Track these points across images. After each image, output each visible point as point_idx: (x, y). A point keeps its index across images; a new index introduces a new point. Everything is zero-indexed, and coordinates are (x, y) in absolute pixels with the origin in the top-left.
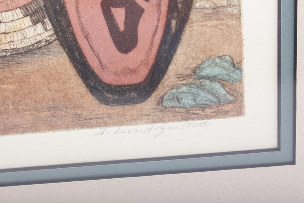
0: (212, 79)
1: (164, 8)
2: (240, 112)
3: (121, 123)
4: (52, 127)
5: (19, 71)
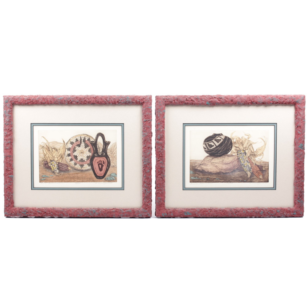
0: (113, 176)
1: (106, 166)
2: (116, 182)
3: (99, 182)
4: (89, 182)
5: (86, 173)
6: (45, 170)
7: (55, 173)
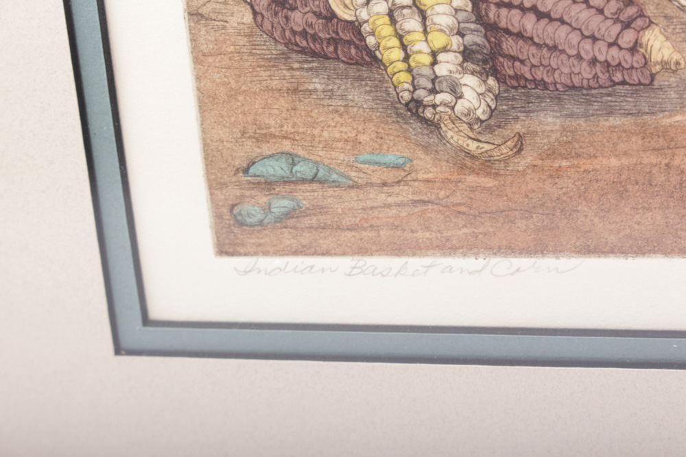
6: (280, 78)
7: (433, 126)
